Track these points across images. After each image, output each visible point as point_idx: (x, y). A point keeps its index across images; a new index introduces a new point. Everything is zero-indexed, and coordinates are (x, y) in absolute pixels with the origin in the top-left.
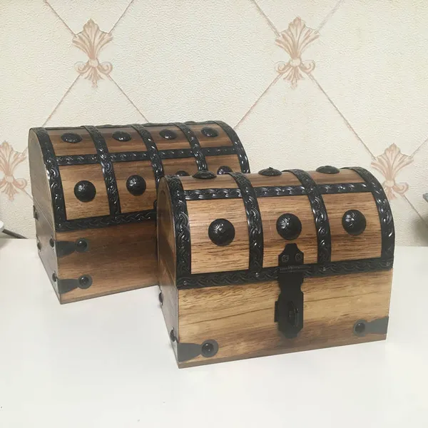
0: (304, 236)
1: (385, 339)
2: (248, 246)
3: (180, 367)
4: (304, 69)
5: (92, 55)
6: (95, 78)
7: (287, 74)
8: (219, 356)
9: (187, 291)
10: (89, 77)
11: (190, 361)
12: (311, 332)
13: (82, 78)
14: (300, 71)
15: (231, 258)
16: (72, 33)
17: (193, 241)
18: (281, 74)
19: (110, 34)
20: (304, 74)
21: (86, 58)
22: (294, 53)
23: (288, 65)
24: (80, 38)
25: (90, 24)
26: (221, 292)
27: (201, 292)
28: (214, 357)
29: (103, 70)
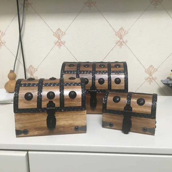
0: (56, 98)
1: (86, 133)
2: (37, 101)
3: (17, 137)
4: (124, 42)
5: (59, 39)
6: (60, 45)
7: (119, 44)
8: (29, 135)
9: (17, 114)
10: (58, 45)
11: (20, 135)
12: (60, 129)
13: (56, 46)
14: (123, 43)
15: (31, 104)
16: (53, 32)
17: (19, 99)
18: (117, 44)
19: (65, 32)
20: (124, 44)
21: (57, 40)
22: (121, 38)
23: (119, 41)
24: (56, 34)
25: (59, 29)
26: (28, 115)
27: (22, 114)
28: (27, 135)
29: (62, 43)
